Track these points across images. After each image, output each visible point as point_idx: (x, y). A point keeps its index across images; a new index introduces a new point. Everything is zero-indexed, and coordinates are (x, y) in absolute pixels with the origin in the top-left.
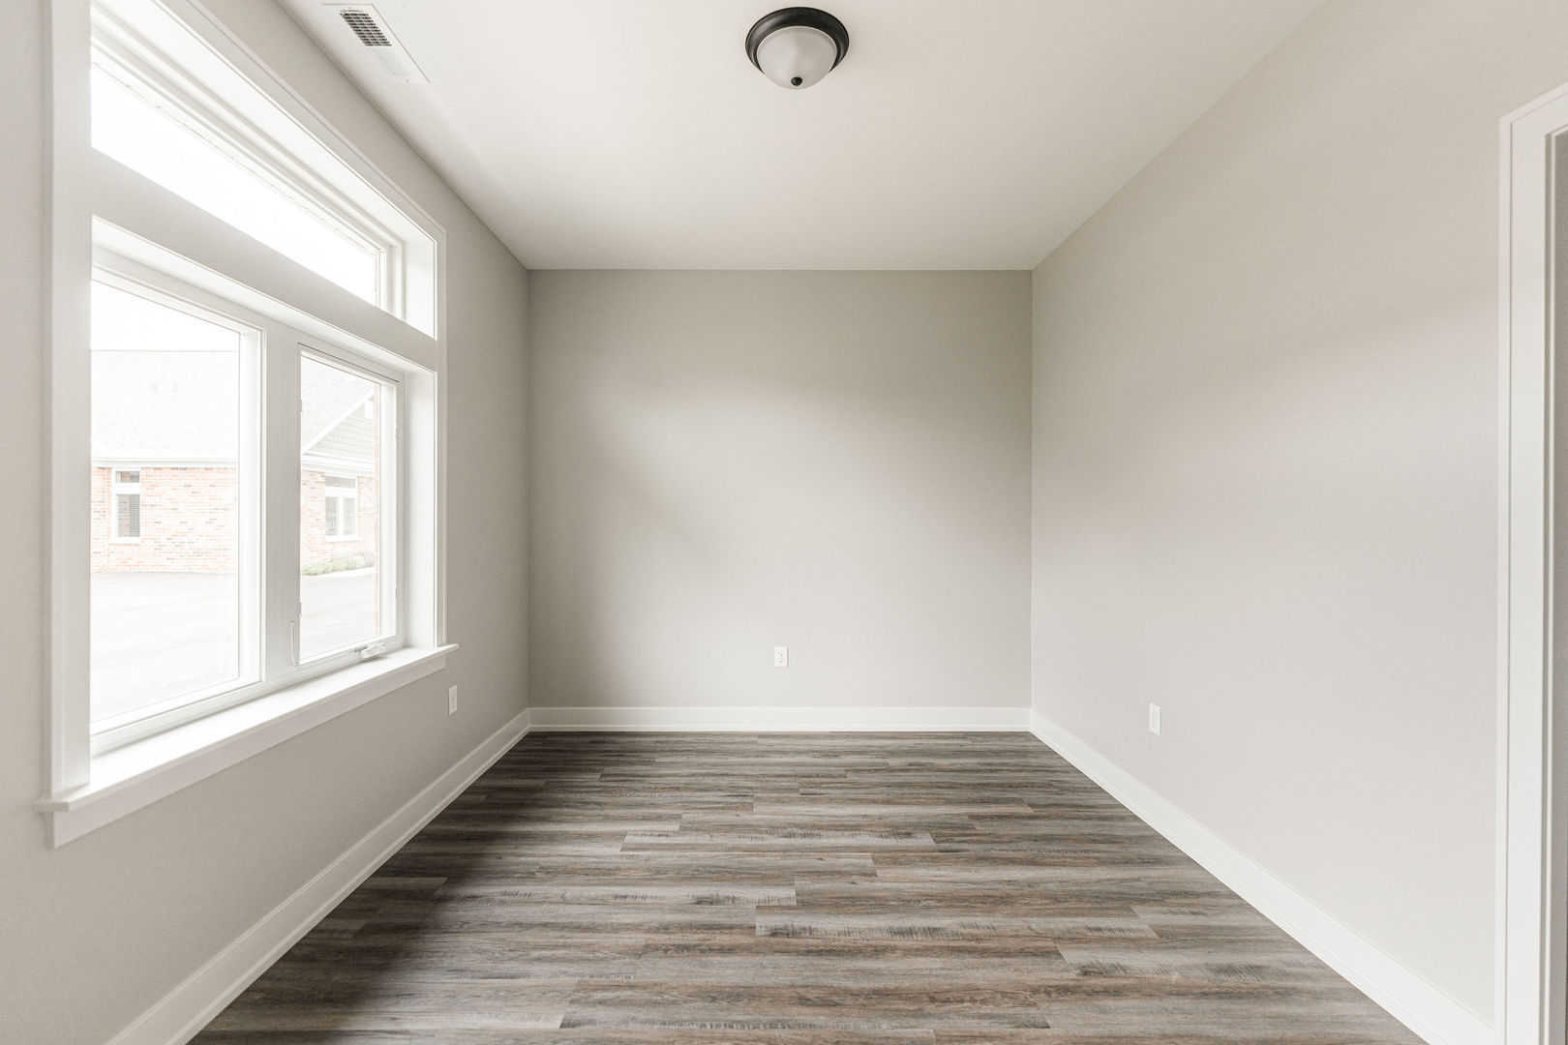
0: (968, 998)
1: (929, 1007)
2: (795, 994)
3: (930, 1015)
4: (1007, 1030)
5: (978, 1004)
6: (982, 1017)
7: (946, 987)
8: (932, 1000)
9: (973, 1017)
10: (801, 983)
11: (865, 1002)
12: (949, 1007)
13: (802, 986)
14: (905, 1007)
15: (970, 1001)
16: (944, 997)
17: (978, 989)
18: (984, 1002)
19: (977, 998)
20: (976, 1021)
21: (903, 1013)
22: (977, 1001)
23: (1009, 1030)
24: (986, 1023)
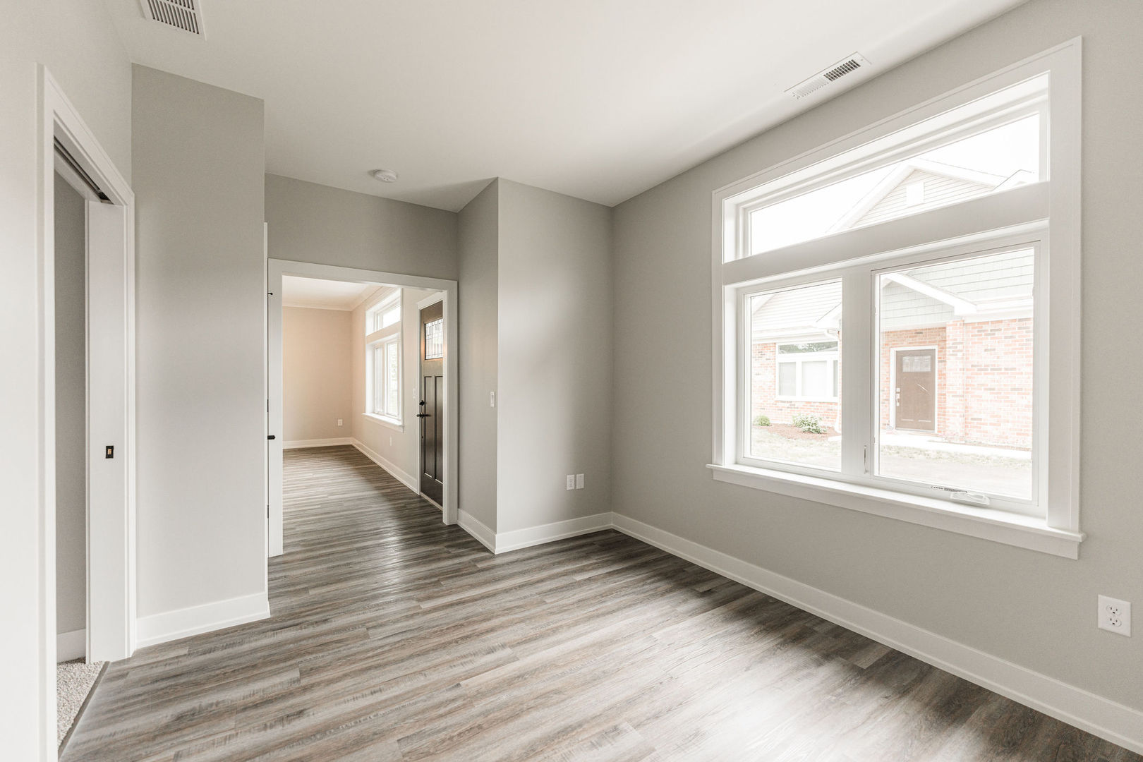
0: (455, 739)
1: (480, 721)
2: (566, 693)
3: (478, 716)
4: (428, 727)
5: (448, 737)
6: (444, 729)
7: (471, 741)
8: (480, 727)
9: (451, 726)
10: (567, 701)
11: (521, 706)
12: (467, 727)
13: (565, 700)
14: (496, 714)
15: (453, 737)
16: (472, 732)
17: (449, 749)
18: (443, 741)
19: (448, 742)
20: (449, 724)
21: (496, 710)
22: (449, 739)
23: (427, 726)
24: (443, 725)
